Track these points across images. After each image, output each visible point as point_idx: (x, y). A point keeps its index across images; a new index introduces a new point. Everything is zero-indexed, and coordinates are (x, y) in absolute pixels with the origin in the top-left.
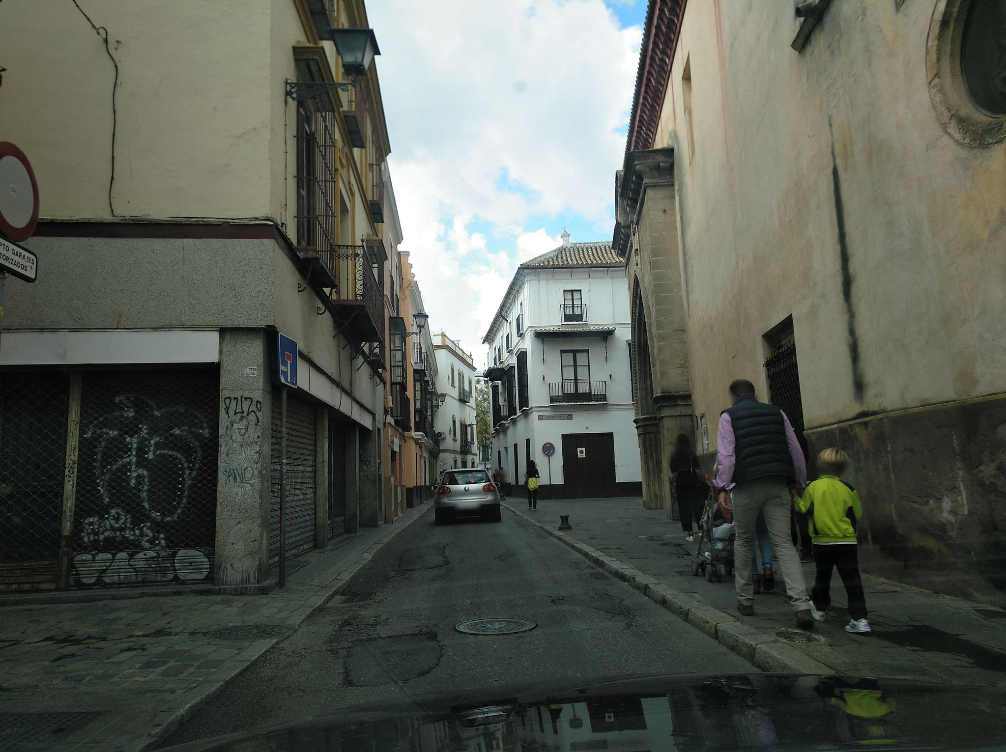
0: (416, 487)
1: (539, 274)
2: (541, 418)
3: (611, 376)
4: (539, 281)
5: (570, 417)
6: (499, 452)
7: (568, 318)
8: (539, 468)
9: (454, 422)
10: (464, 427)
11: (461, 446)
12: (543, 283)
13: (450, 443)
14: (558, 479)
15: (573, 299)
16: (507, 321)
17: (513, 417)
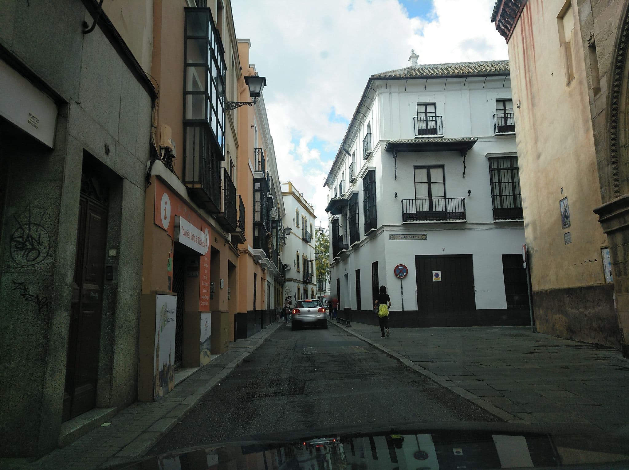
0: (255, 312)
1: (390, 86)
2: (392, 237)
3: (469, 192)
4: (391, 93)
5: (424, 237)
6: (338, 280)
7: (421, 132)
8: (390, 292)
9: (298, 257)
10: (306, 262)
11: (304, 277)
12: (395, 96)
13: (293, 274)
14: (412, 305)
15: (426, 113)
16: (350, 155)
17: (356, 243)
